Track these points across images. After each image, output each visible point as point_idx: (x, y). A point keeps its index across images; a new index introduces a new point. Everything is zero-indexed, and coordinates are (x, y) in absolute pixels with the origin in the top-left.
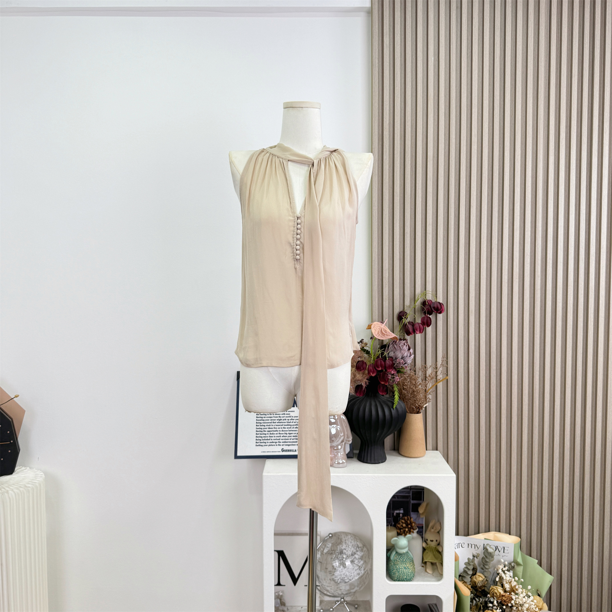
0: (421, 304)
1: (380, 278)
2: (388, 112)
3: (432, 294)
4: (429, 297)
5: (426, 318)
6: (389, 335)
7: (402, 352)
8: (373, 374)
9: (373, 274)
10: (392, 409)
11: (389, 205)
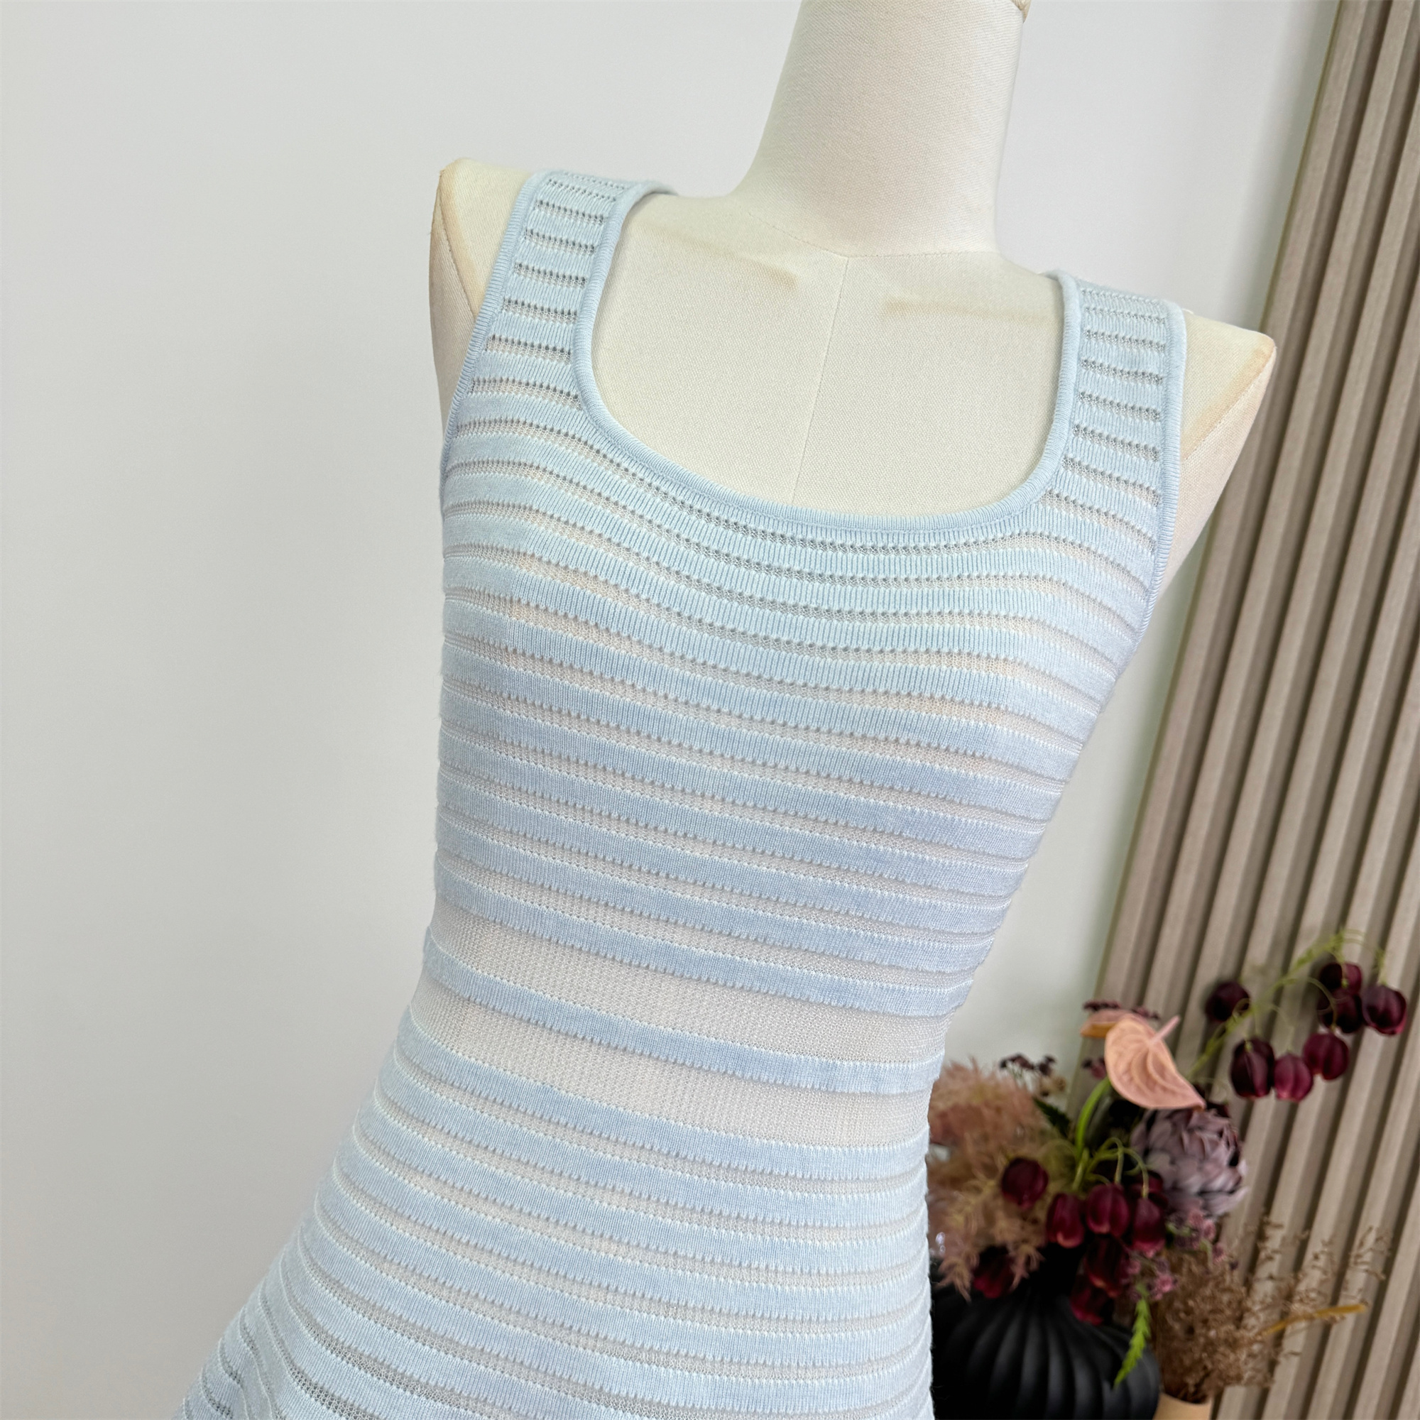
0: (1312, 974)
1: (1174, 829)
2: (1362, 197)
3: (1365, 946)
4: (1353, 953)
5: (1327, 1042)
6: (1173, 1093)
7: (1209, 1167)
8: (1066, 1237)
9: (1150, 811)
10: (1106, 1386)
11: (1280, 558)
